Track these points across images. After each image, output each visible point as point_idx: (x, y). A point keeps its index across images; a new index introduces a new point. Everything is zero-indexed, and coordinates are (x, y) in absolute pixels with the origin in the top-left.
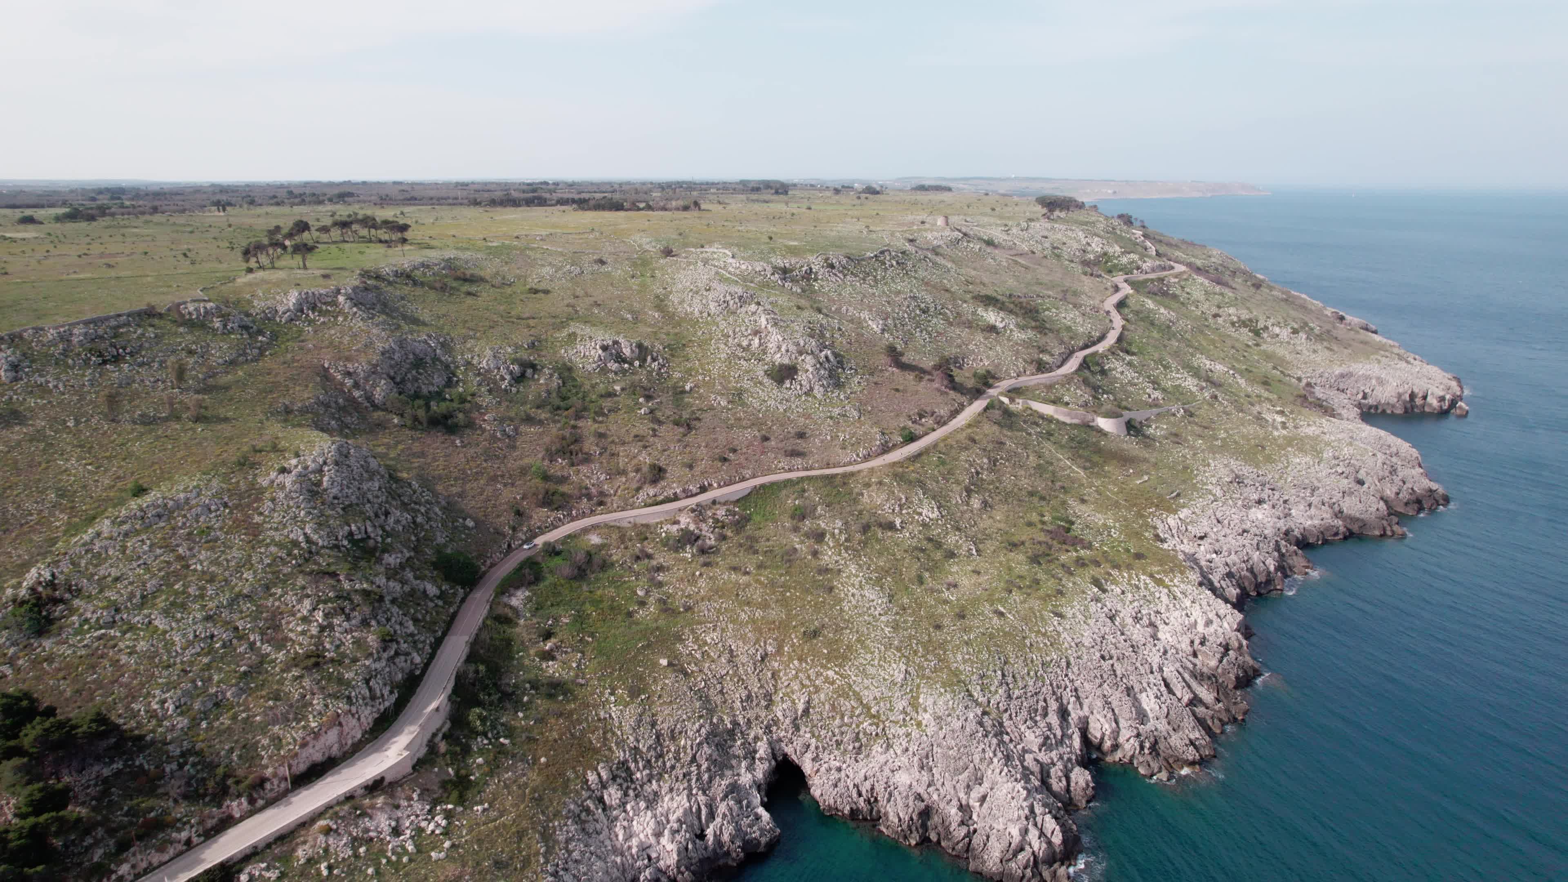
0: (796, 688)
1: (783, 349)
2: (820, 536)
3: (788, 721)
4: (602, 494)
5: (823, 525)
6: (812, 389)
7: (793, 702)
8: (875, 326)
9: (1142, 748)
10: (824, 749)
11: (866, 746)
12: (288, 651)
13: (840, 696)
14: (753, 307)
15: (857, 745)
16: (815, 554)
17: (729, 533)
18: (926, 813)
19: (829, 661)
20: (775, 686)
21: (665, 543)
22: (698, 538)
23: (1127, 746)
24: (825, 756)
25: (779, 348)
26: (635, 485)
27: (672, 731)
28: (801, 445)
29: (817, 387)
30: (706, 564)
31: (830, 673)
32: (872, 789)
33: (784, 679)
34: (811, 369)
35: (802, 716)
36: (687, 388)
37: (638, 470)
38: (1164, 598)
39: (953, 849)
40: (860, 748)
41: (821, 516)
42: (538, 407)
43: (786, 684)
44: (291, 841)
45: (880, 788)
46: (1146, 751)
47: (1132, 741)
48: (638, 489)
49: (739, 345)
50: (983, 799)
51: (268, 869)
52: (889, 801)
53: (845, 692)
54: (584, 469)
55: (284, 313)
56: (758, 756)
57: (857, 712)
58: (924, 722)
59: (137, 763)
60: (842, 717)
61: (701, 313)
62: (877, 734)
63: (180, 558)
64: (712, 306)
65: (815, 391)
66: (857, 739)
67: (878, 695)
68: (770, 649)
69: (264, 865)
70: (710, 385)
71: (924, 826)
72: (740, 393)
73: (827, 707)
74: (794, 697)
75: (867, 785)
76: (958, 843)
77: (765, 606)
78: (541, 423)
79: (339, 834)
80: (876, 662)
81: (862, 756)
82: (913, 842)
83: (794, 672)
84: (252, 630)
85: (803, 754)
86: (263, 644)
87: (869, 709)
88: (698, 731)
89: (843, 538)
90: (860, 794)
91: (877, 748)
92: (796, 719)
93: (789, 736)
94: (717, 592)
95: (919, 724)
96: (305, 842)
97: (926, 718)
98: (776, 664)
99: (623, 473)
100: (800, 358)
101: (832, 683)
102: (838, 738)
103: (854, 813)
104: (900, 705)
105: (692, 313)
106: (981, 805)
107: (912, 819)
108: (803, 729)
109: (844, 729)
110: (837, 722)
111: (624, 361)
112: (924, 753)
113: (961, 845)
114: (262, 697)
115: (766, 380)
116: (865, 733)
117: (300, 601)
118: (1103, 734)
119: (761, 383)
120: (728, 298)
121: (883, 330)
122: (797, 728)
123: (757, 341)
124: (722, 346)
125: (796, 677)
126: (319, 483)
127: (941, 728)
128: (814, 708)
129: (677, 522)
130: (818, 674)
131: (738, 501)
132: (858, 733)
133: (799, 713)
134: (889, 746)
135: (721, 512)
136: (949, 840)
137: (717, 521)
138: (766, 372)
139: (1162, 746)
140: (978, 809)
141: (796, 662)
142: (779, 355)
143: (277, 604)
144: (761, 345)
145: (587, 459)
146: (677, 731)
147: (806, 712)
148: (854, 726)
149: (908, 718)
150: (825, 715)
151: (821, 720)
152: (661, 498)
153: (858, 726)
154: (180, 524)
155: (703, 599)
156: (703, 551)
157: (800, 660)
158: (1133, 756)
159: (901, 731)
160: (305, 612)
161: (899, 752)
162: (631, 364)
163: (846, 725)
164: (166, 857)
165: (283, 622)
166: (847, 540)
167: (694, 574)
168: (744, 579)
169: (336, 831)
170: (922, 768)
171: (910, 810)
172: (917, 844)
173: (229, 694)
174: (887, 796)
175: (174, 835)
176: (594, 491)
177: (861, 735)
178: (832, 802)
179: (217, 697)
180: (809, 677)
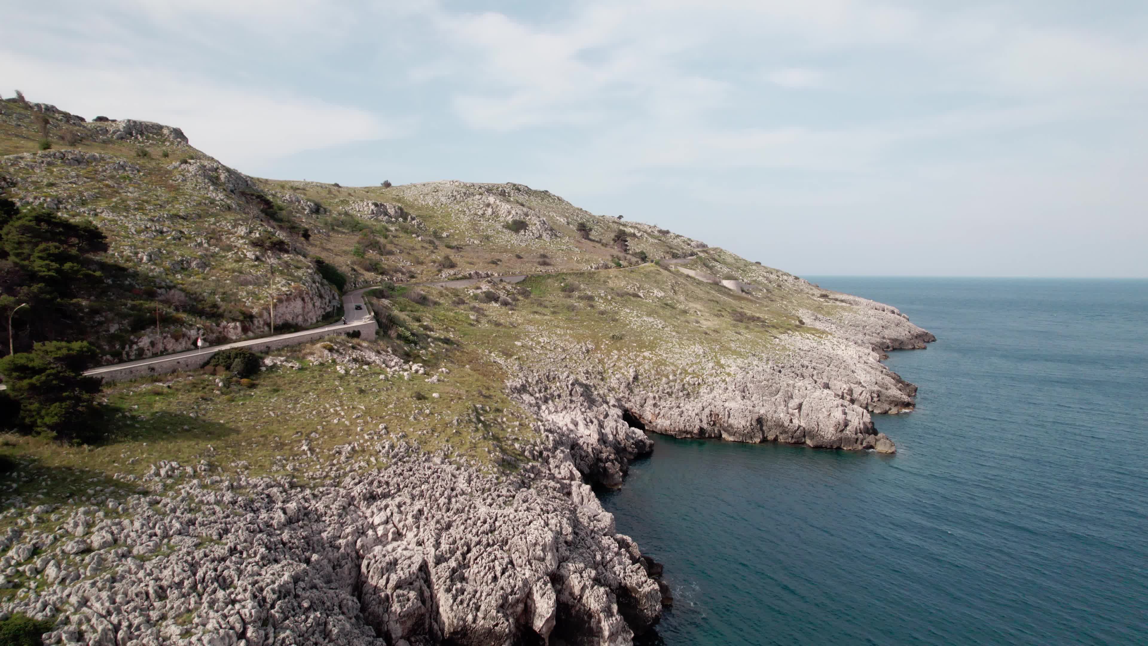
0: (622, 365)
1: (513, 212)
2: (590, 298)
3: (624, 385)
4: (410, 272)
5: (589, 293)
6: (541, 236)
7: (623, 374)
8: (563, 220)
9: (872, 398)
10: (660, 398)
11: (693, 392)
12: (236, 253)
13: (659, 366)
14: (477, 197)
15: (685, 392)
16: (592, 306)
17: (520, 297)
18: (760, 421)
19: (641, 348)
20: (603, 367)
21: (476, 297)
22: (499, 298)
23: (861, 398)
24: (662, 403)
25: (509, 213)
26: (434, 269)
27: (548, 377)
28: (547, 260)
29: (544, 234)
30: (513, 310)
31: (647, 354)
32: (711, 415)
33: (609, 363)
34: (538, 223)
35: (633, 382)
36: (444, 235)
37: (434, 262)
38: (828, 344)
39: (792, 437)
40: (688, 394)
41: (584, 290)
42: (338, 226)
43: (612, 365)
44: (300, 351)
45: (719, 410)
46: (875, 399)
47: (864, 394)
48: (440, 271)
49: (476, 214)
50: (800, 407)
51: (286, 361)
52: (729, 417)
53: (662, 363)
54: (392, 258)
55: (114, 133)
56: (611, 404)
57: (679, 371)
58: (732, 373)
59: (127, 282)
60: (667, 377)
61: (434, 203)
62: (699, 384)
63: (108, 186)
64: (443, 199)
65: (544, 237)
66: (683, 389)
67: (689, 362)
68: (590, 346)
69: (282, 359)
70: (462, 234)
71: (761, 429)
72: (487, 238)
73: (653, 372)
74: (623, 371)
75: (707, 411)
76: (795, 431)
77: (571, 329)
78: (344, 233)
79: (341, 354)
80: (678, 346)
81: (692, 399)
82: (757, 440)
83: (616, 357)
84: (198, 235)
85: (642, 406)
86: (210, 245)
87: (686, 371)
88: (568, 377)
89: (609, 297)
90: (701, 421)
91: (703, 390)
92: (629, 384)
93: (627, 396)
94: (530, 322)
95: (729, 374)
96: (312, 354)
97: (733, 369)
98: (599, 355)
99: (422, 263)
100: (528, 218)
101: (650, 359)
102: (669, 390)
103: (702, 430)
104: (711, 365)
105: (427, 204)
106: (800, 411)
107: (751, 425)
108: (636, 391)
109: (672, 384)
110: (664, 379)
111: (390, 217)
112: (741, 388)
113: (799, 431)
114: (226, 270)
115: (504, 230)
116: (689, 384)
117: (234, 227)
118: (843, 393)
119: (502, 232)
120: (455, 193)
121: (568, 223)
122: (632, 391)
123: (490, 211)
124: (462, 216)
125: (619, 359)
126: (218, 178)
127: (748, 373)
128: (642, 375)
129: (478, 288)
130: (637, 356)
131: (517, 283)
132: (684, 385)
133: (631, 379)
134: (712, 390)
135: (509, 287)
136: (786, 432)
137: (508, 291)
138: (503, 226)
139: (883, 398)
140: (797, 415)
141: (615, 352)
142: (511, 216)
143: (212, 227)
144: (493, 213)
145: (391, 253)
146: (551, 377)
147: (636, 378)
148: (678, 381)
149: (719, 372)
150: (653, 378)
151: (650, 382)
152: (460, 276)
153: (682, 380)
154: (100, 170)
155: (523, 324)
156: (505, 304)
157: (619, 350)
158: (867, 404)
159: (718, 379)
160: (242, 233)
161: (720, 392)
162: (397, 219)
163: (673, 381)
164: (179, 348)
165: (224, 237)
166: (612, 298)
167: (508, 313)
168: (546, 317)
169: (337, 351)
170: (744, 397)
171: (749, 419)
172: (760, 442)
173: (194, 264)
174: (727, 413)
175: (184, 329)
176: (404, 270)
177: (686, 386)
178: (682, 427)
179: (182, 264)
180: (629, 358)
